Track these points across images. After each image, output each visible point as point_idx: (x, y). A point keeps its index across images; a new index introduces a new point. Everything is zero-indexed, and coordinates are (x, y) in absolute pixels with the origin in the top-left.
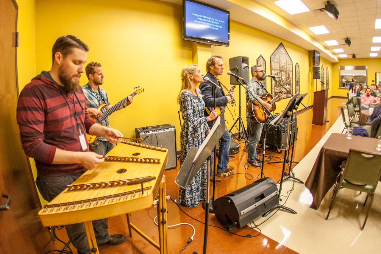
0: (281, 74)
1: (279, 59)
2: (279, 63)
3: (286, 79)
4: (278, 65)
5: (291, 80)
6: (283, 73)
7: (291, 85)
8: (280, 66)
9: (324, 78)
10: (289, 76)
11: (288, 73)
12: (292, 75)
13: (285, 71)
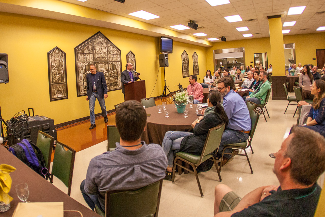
0: (97, 65)
1: (93, 50)
2: (93, 54)
3: (108, 70)
4: (92, 56)
5: (117, 71)
6: (100, 65)
7: (117, 76)
8: (94, 57)
9: (188, 63)
10: (113, 67)
11: (112, 64)
12: (119, 66)
13: (105, 62)
